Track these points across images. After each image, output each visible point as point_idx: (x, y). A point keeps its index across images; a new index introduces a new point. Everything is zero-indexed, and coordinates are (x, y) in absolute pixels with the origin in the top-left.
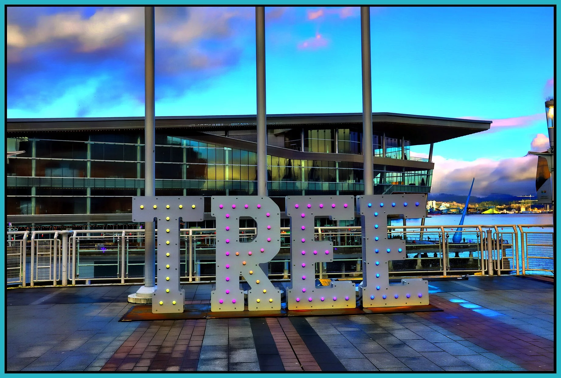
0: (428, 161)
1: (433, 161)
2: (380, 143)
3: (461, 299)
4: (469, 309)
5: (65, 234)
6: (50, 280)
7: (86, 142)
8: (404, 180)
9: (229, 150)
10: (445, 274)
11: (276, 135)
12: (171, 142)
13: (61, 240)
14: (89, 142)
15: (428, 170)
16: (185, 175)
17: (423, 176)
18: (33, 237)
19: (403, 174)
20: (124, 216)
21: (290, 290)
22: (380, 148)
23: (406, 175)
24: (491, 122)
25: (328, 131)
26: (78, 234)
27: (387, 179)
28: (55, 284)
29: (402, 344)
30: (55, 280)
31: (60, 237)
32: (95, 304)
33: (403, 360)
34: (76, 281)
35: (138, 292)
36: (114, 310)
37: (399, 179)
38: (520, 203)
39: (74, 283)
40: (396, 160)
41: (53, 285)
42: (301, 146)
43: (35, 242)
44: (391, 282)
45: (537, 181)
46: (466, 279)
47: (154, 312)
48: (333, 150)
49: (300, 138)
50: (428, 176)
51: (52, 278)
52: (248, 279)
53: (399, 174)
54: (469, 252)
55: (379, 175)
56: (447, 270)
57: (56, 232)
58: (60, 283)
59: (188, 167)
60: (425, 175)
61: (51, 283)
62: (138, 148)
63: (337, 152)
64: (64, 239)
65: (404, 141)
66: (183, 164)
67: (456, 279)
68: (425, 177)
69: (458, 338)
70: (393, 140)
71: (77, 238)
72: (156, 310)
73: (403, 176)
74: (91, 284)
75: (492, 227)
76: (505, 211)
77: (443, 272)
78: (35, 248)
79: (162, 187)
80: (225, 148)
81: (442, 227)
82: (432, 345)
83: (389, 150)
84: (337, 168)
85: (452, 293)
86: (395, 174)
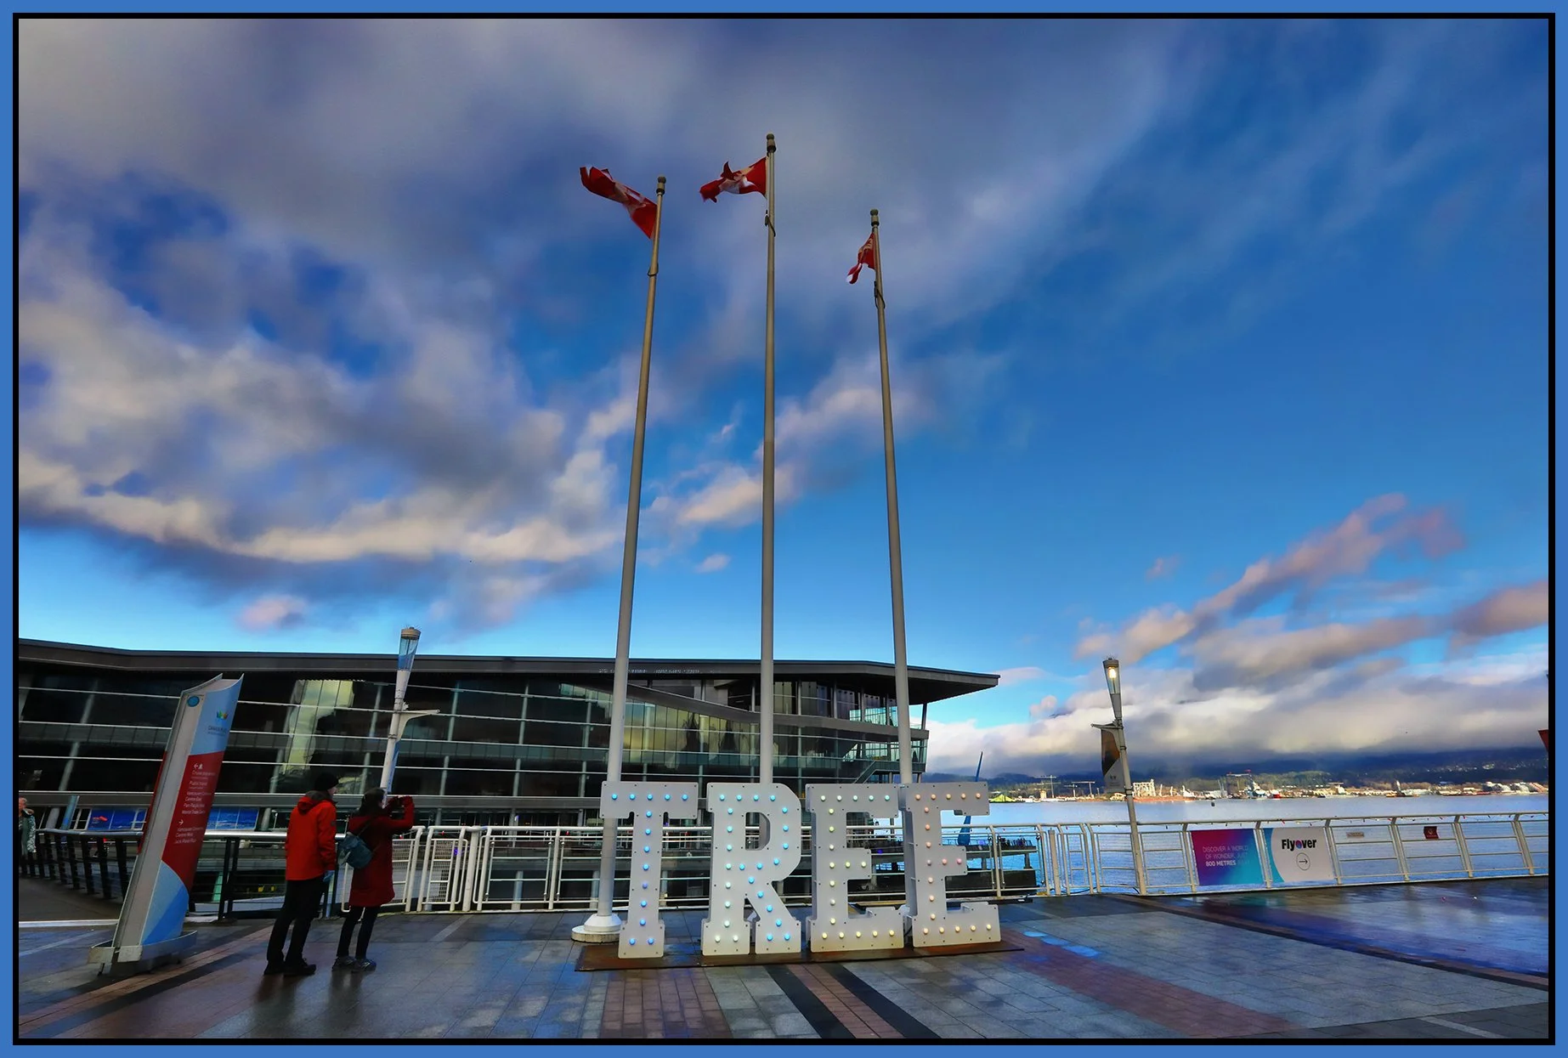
0: (920, 728)
1: (927, 728)
2: (856, 702)
3: (1038, 931)
4: (1057, 946)
5: (475, 832)
6: (446, 902)
7: (453, 689)
8: (889, 754)
9: (651, 707)
10: (999, 894)
11: (717, 688)
12: (571, 694)
13: (469, 839)
14: (457, 690)
15: (921, 740)
16: (586, 741)
17: (915, 749)
18: (430, 836)
19: (889, 746)
20: (493, 800)
21: (813, 922)
22: (857, 708)
23: (892, 746)
24: (999, 676)
25: (788, 685)
26: (494, 833)
27: (867, 753)
28: (452, 908)
29: (998, 1002)
30: (453, 903)
31: (468, 835)
32: (524, 942)
33: (1015, 1026)
34: (483, 905)
35: (587, 923)
36: (558, 952)
37: (884, 753)
38: (1038, 787)
39: (479, 908)
40: (878, 726)
41: (449, 910)
42: (750, 704)
43: (432, 843)
44: (950, 906)
45: (1103, 763)
46: (1028, 901)
47: (621, 955)
48: (794, 711)
49: (751, 693)
50: (922, 748)
51: (449, 900)
52: (754, 903)
53: (883, 746)
54: (980, 859)
55: (856, 747)
56: (1001, 888)
57: (463, 829)
58: (459, 907)
59: (592, 729)
60: (917, 747)
61: (447, 907)
62: (525, 700)
63: (800, 714)
64: (474, 839)
65: (888, 700)
66: (586, 725)
67: (1016, 901)
68: (917, 750)
69: (1065, 989)
70: (874, 697)
71: (491, 839)
72: (624, 952)
73: (889, 748)
74: (521, 908)
75: (1055, 826)
76: (1020, 798)
77: (996, 892)
78: (431, 853)
79: (551, 758)
80: (646, 705)
81: (991, 827)
82: (1038, 1001)
83: (868, 712)
84: (800, 735)
85: (1023, 923)
86: (877, 745)
